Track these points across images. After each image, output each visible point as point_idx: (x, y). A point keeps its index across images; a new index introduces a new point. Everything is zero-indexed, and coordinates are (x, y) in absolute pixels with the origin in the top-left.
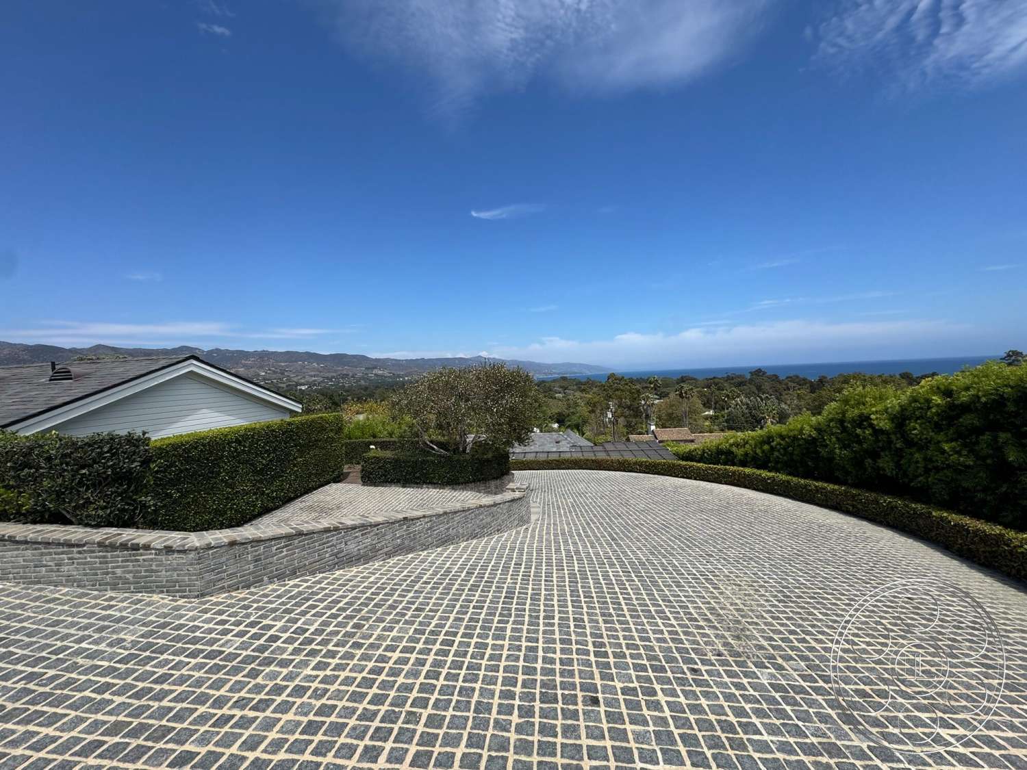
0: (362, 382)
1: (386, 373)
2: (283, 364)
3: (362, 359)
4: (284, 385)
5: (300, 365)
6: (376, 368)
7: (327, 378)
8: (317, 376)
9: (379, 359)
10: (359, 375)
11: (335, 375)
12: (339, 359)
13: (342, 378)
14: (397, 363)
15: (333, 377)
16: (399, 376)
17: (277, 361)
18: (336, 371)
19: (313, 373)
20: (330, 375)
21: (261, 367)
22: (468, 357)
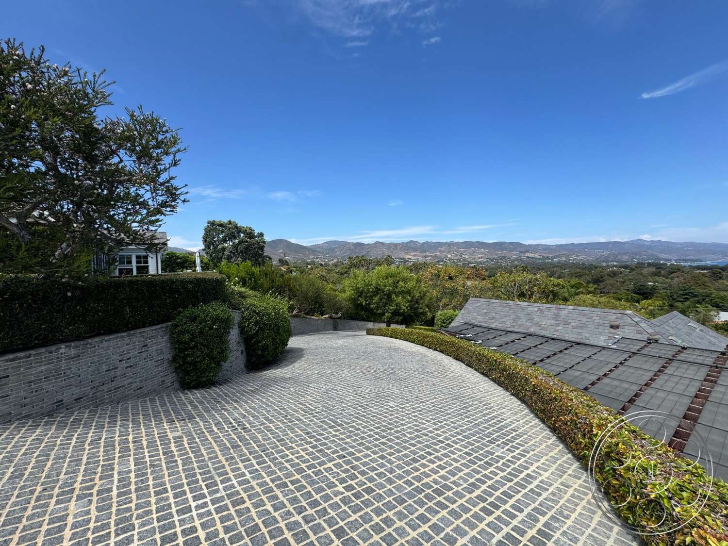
0: (516, 263)
1: (537, 256)
2: (462, 250)
3: (517, 245)
4: (461, 264)
5: (472, 250)
6: (528, 252)
7: (490, 259)
8: (484, 257)
9: (532, 245)
10: (514, 257)
11: (496, 257)
12: (500, 245)
13: (501, 259)
14: (547, 248)
15: (494, 258)
16: (548, 258)
17: (458, 248)
18: (497, 254)
19: (481, 256)
20: (492, 257)
21: (449, 252)
22: (625, 240)
